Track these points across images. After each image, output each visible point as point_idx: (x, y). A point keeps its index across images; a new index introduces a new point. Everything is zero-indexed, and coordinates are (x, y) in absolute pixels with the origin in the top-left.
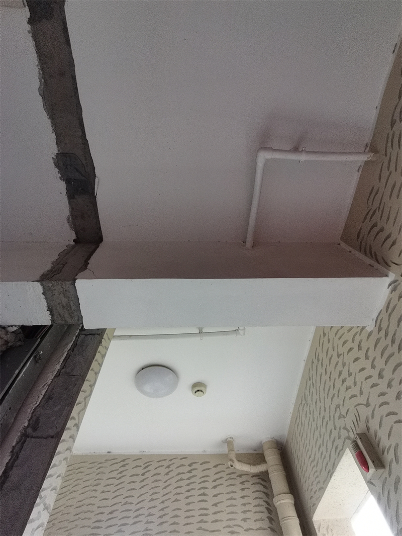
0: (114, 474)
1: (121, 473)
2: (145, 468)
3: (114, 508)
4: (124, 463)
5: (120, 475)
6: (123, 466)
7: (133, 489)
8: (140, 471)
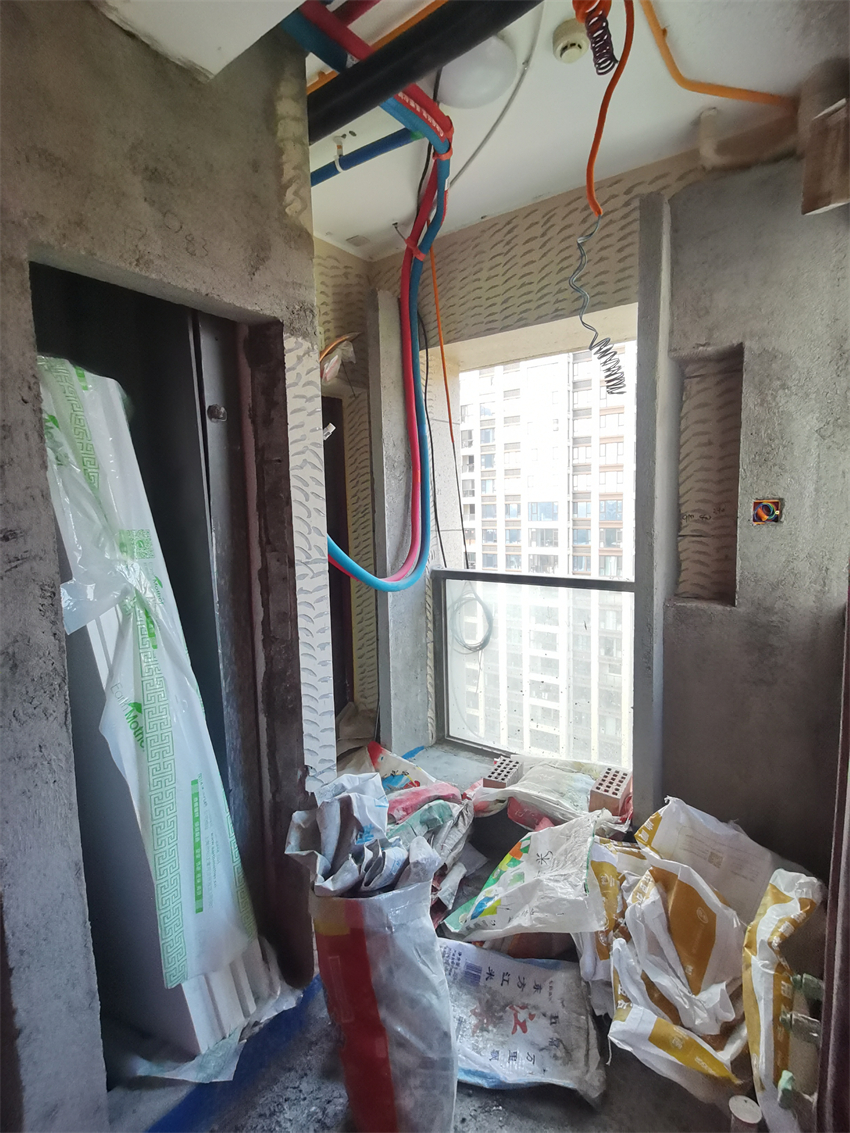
0: (499, 249)
1: (508, 243)
2: (545, 223)
3: (508, 295)
4: (511, 226)
5: (508, 247)
6: (509, 232)
7: (533, 262)
8: (538, 230)
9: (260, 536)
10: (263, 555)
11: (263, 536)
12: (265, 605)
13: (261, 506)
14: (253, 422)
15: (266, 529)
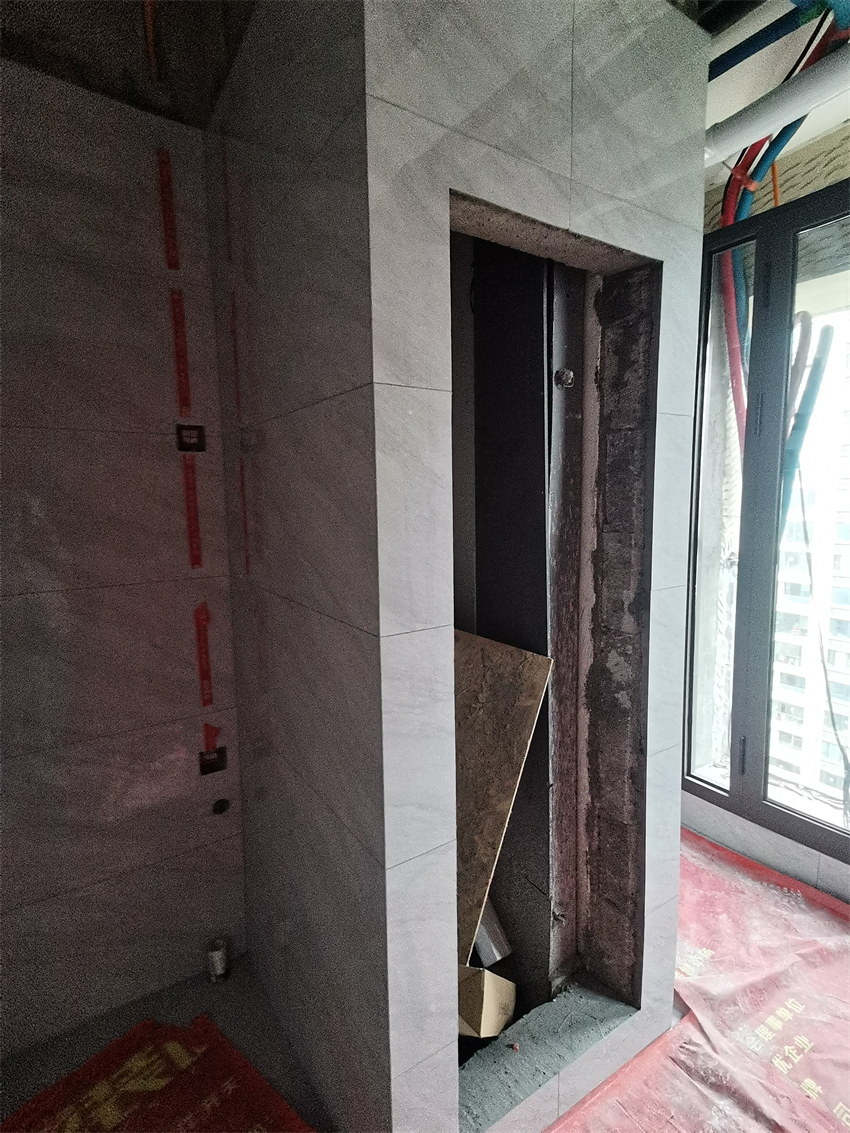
9: (597, 515)
10: (599, 536)
11: (601, 514)
12: (597, 590)
13: (600, 481)
14: (600, 387)
15: (604, 507)
